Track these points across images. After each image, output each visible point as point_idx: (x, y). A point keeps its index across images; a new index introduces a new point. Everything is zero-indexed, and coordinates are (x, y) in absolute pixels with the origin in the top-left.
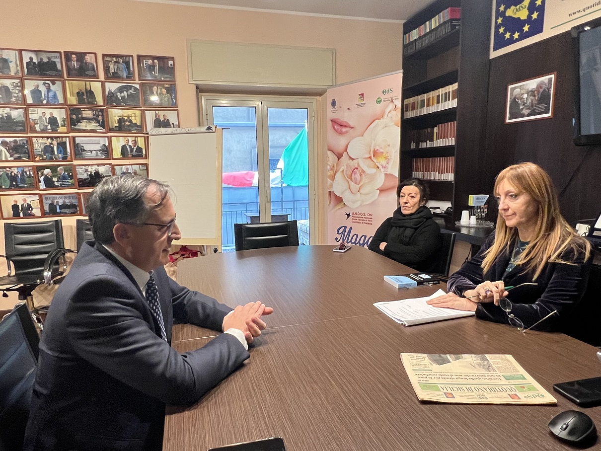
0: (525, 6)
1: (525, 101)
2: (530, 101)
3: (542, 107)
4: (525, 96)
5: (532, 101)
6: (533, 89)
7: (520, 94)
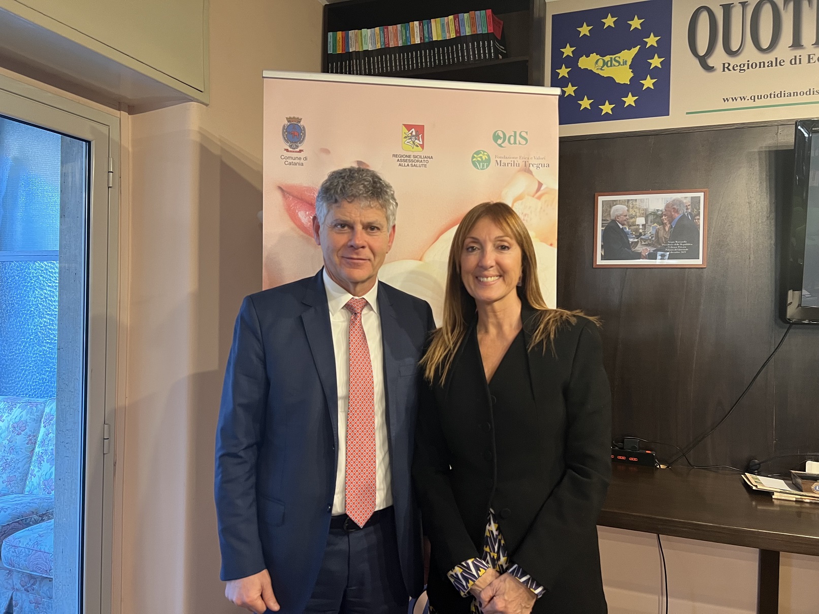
0: (625, 63)
1: (641, 231)
2: (651, 231)
3: (682, 245)
4: (641, 221)
5: (657, 232)
6: (658, 210)
7: (626, 216)
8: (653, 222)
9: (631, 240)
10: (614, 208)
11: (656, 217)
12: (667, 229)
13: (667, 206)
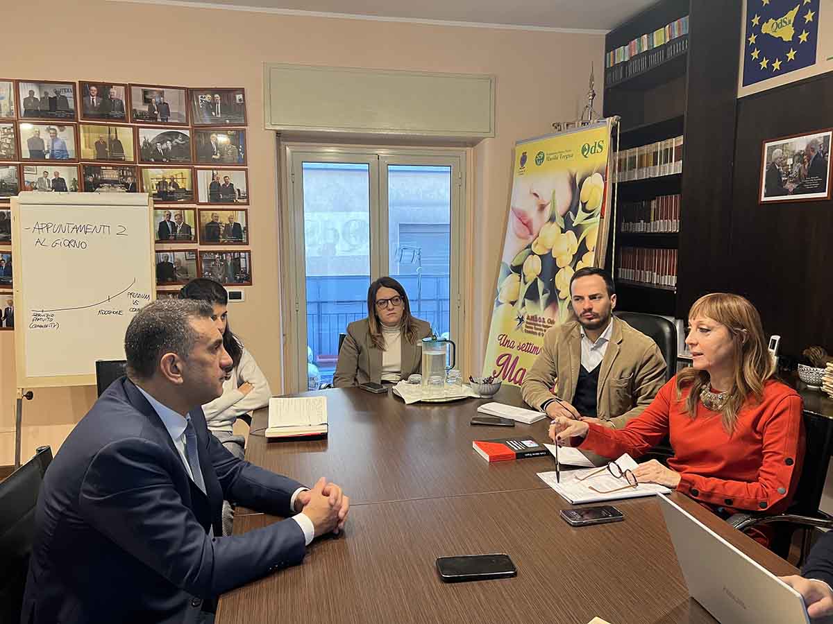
0: (790, 21)
1: (790, 170)
3: (815, 181)
4: (790, 161)
5: (800, 170)
6: (801, 151)
7: (781, 158)
8: (798, 162)
9: (783, 179)
10: (774, 152)
11: (799, 157)
12: (806, 166)
13: (807, 147)
